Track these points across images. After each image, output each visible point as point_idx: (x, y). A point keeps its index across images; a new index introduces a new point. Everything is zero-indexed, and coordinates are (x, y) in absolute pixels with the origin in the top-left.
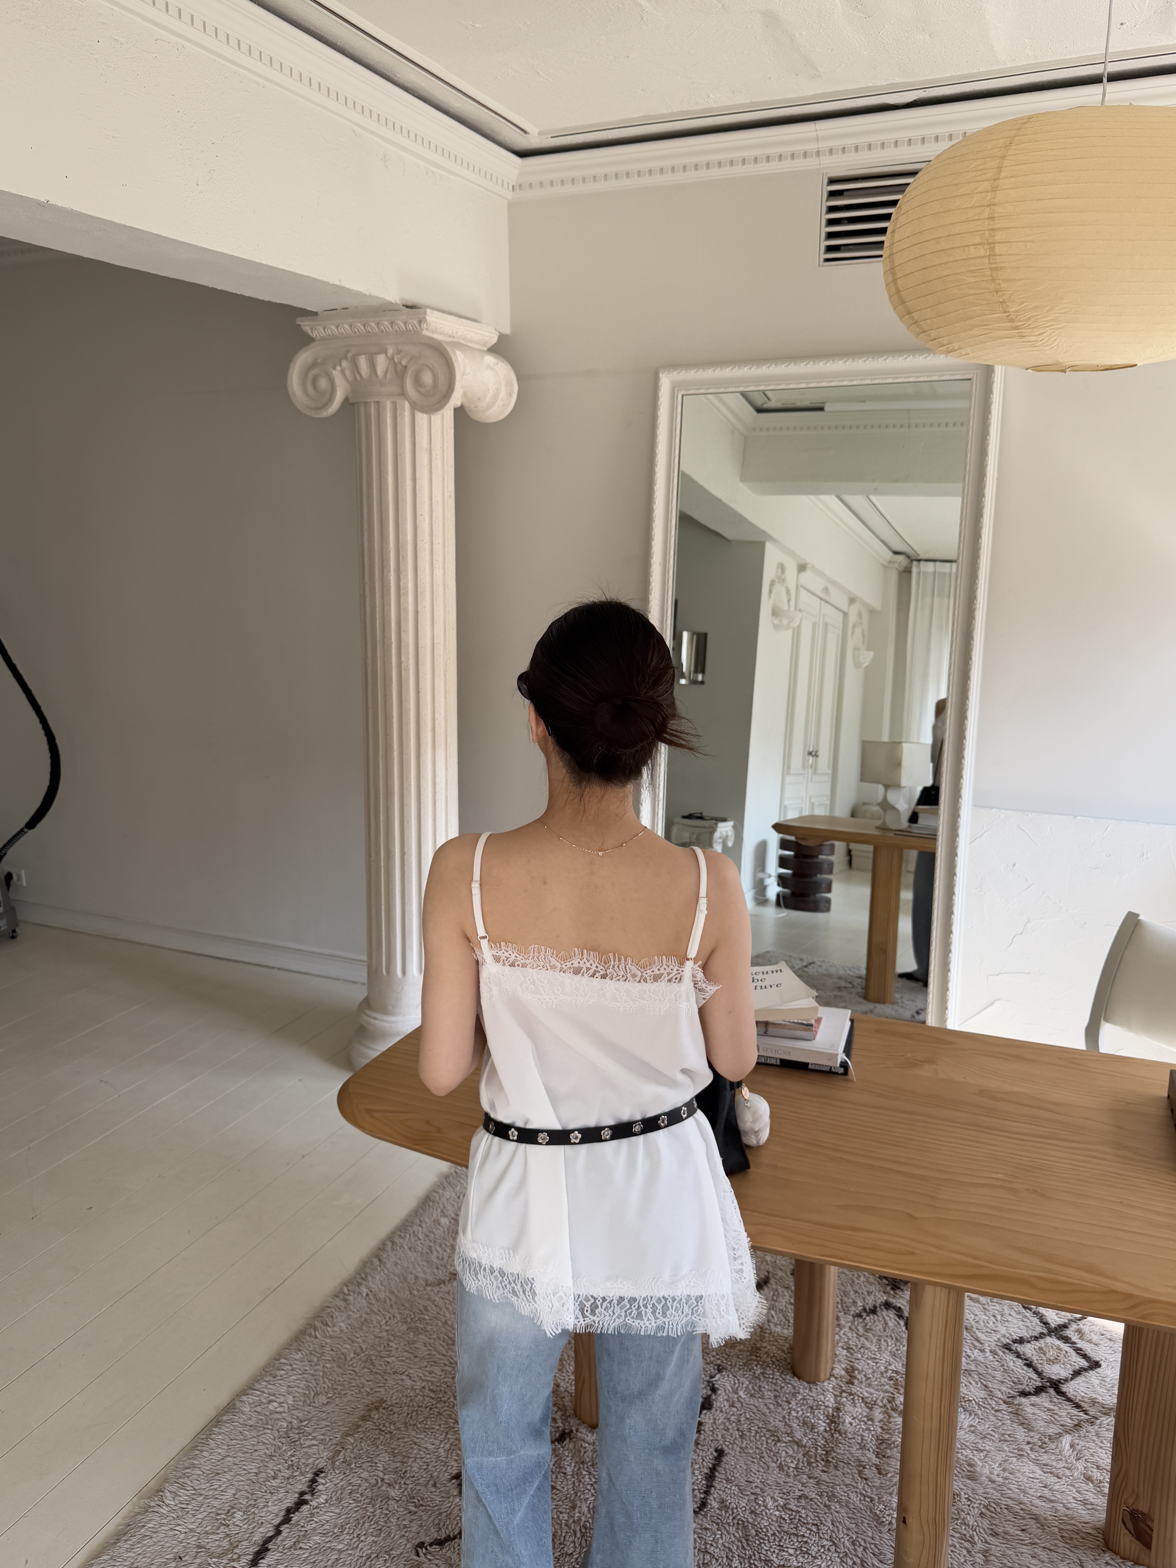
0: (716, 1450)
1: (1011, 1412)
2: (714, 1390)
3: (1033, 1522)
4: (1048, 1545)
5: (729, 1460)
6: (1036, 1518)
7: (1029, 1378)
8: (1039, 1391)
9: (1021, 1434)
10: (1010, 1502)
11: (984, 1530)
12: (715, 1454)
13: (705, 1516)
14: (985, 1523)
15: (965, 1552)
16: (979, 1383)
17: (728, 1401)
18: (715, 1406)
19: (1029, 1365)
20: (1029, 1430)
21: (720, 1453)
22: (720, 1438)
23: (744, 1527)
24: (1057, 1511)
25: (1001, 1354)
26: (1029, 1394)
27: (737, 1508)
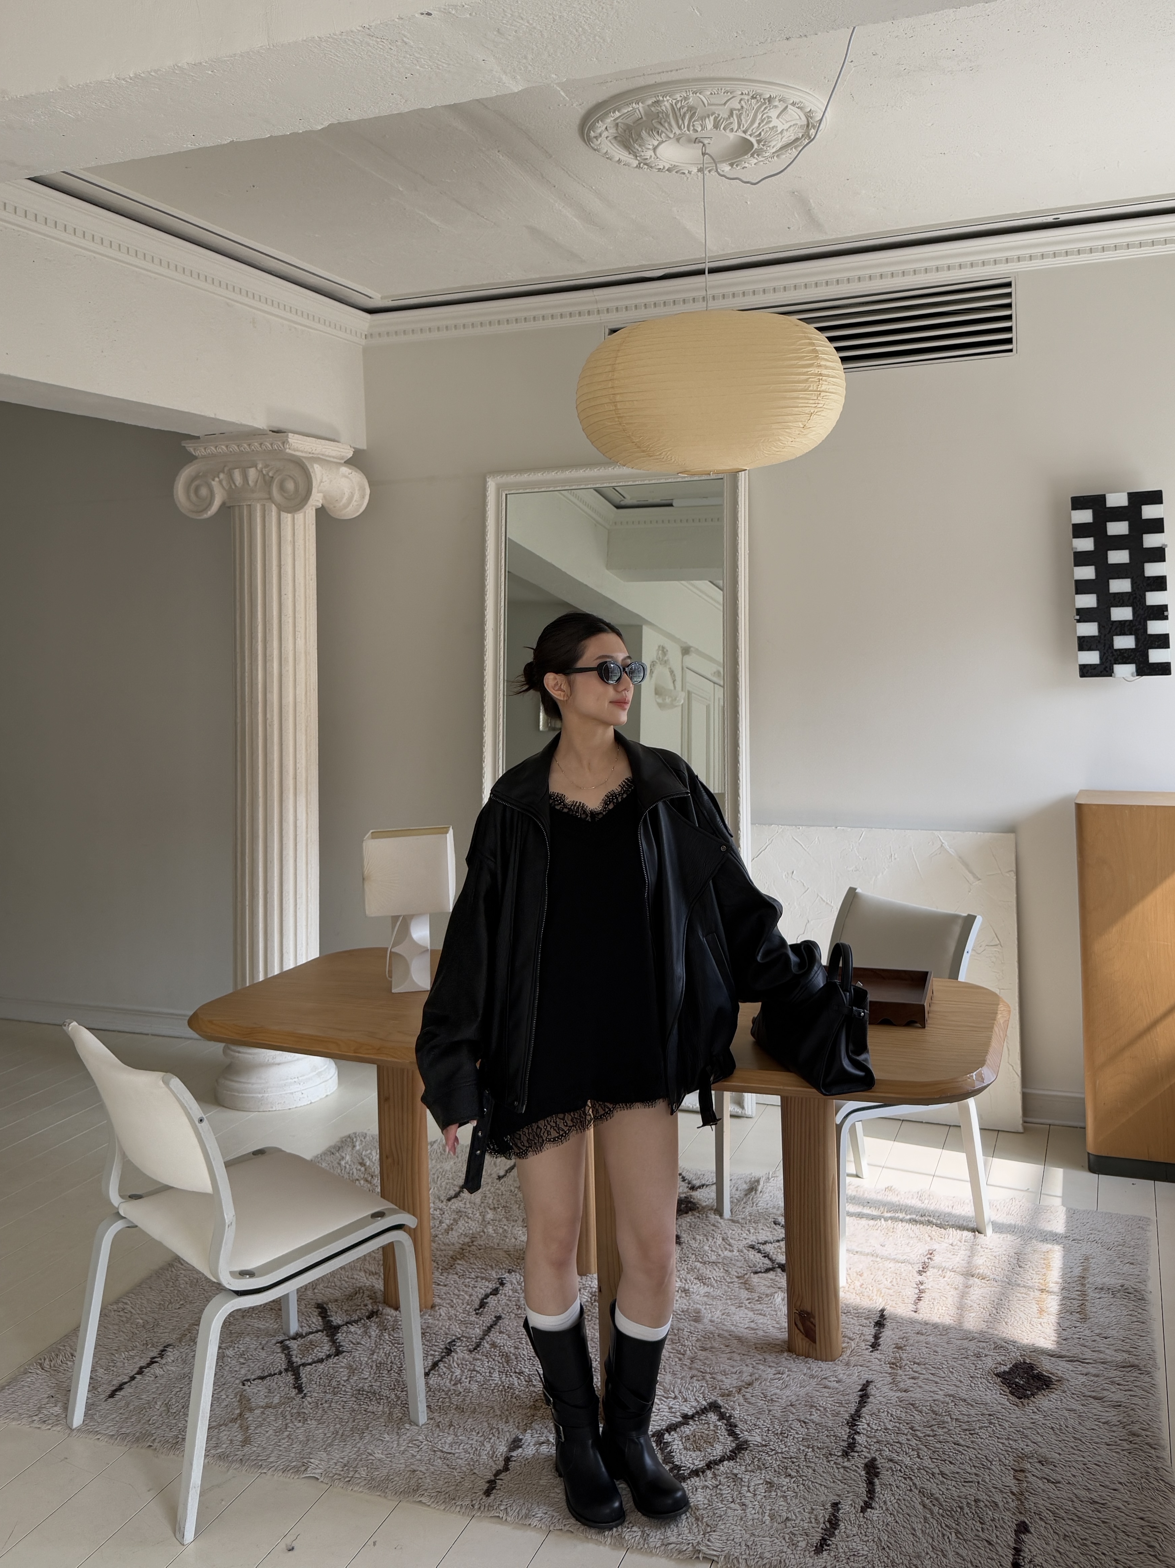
0: (495, 1317)
1: (741, 1283)
2: (502, 1284)
3: (736, 1341)
4: (743, 1353)
5: (504, 1323)
6: (739, 1339)
7: (763, 1263)
8: (767, 1270)
9: (744, 1294)
10: (721, 1332)
11: (696, 1348)
12: (494, 1319)
13: (478, 1352)
14: (698, 1344)
15: (677, 1360)
16: (722, 1270)
17: (512, 1290)
18: (500, 1292)
19: (766, 1256)
20: (752, 1292)
21: (499, 1318)
22: (500, 1309)
23: (507, 1356)
24: (757, 1334)
25: (745, 1251)
26: (760, 1272)
27: (503, 1346)
